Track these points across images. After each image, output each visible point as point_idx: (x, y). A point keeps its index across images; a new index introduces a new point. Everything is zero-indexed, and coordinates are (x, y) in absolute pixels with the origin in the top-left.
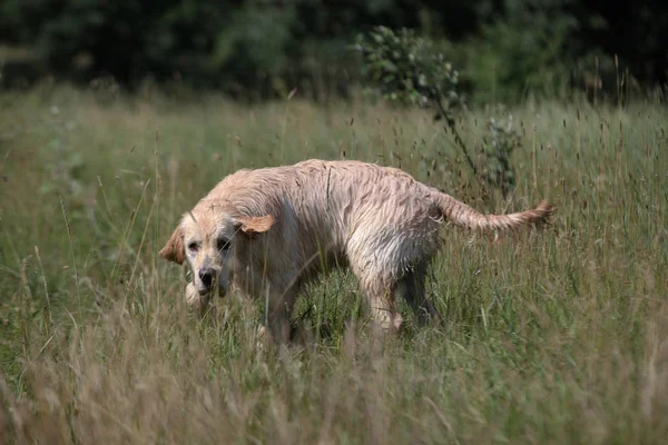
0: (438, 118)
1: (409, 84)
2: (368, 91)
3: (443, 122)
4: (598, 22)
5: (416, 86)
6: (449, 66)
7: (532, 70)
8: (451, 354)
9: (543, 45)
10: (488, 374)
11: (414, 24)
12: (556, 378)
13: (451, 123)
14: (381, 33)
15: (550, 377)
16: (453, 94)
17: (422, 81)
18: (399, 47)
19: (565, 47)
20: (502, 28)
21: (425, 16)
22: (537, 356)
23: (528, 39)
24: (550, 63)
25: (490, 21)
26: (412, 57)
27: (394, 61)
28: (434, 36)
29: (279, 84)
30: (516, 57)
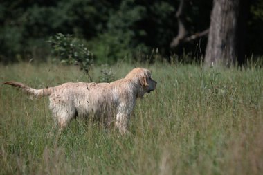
0: (82, 69)
1: (70, 56)
2: (55, 59)
3: (83, 71)
4: (143, 33)
5: (73, 57)
6: (86, 49)
7: (118, 51)
8: (86, 161)
9: (122, 42)
10: (100, 169)
11: (71, 33)
12: (126, 170)
13: (87, 71)
14: (59, 36)
15: (124, 169)
16: (87, 60)
17: (76, 55)
18: (66, 41)
19: (130, 42)
20: (106, 35)
21: (76, 30)
22: (119, 161)
23: (116, 39)
24: (125, 48)
25: (101, 32)
26: (71, 45)
27: (64, 47)
28: (79, 37)
29: (18, 56)
30: (112, 46)
